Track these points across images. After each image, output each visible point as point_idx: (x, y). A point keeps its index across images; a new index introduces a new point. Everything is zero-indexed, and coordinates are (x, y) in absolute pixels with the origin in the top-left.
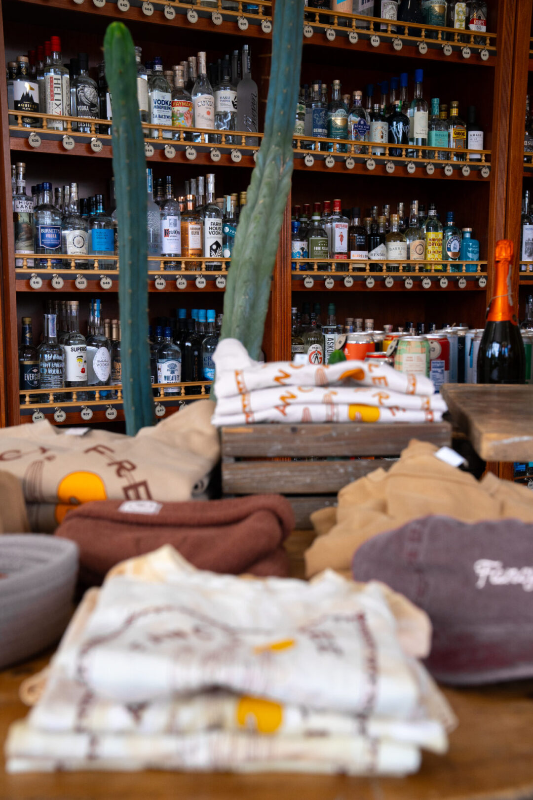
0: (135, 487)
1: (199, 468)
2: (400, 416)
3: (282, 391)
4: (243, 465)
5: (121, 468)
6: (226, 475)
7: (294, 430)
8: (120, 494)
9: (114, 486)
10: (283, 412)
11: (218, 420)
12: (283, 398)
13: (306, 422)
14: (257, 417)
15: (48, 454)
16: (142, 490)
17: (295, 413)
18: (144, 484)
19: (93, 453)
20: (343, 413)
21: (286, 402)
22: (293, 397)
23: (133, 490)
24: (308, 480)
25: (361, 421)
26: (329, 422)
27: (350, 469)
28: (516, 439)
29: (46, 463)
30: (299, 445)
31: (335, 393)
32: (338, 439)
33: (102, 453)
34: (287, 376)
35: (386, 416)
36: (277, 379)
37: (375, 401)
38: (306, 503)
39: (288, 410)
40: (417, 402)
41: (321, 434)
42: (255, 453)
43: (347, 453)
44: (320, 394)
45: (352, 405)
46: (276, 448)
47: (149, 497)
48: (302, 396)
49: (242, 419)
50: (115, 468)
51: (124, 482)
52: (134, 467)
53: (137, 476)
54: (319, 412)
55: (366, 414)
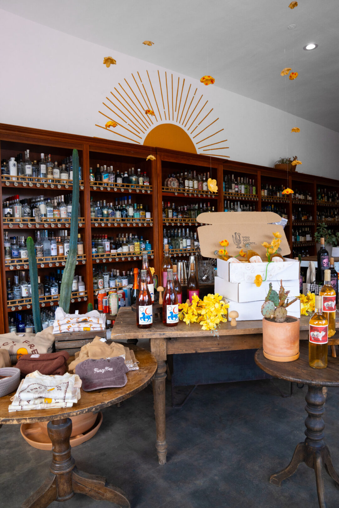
0: (34, 351)
1: (49, 344)
2: (95, 329)
3: (68, 325)
4: (60, 342)
5: (31, 346)
6: (56, 345)
7: (71, 334)
8: (31, 353)
9: (30, 351)
10: (69, 330)
11: (54, 333)
12: (68, 327)
13: (74, 332)
14: (63, 331)
15: (15, 343)
16: (36, 351)
17: (71, 330)
18: (36, 350)
19: (25, 343)
20: (82, 329)
21: (69, 328)
22: (71, 326)
23: (34, 352)
24: (75, 345)
25: (86, 331)
26: (79, 331)
27: (84, 342)
28: (118, 335)
29: (14, 346)
30: (72, 337)
31: (80, 325)
32: (81, 335)
33: (27, 343)
34: (70, 321)
35: (92, 329)
36: (67, 322)
37: (89, 326)
38: (75, 350)
39: (70, 329)
40: (99, 326)
41: (78, 334)
42: (62, 340)
43: (83, 338)
44: (77, 325)
45: (84, 327)
46: (67, 338)
47: (38, 353)
48: (73, 326)
49: (59, 332)
50: (30, 346)
51: (32, 350)
52: (34, 346)
53: (35, 348)
54: (77, 329)
55: (88, 329)
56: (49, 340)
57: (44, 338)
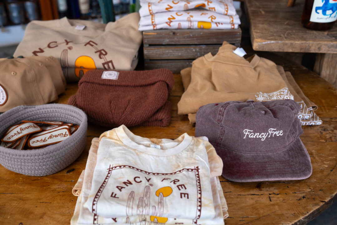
0: (107, 63)
1: (133, 50)
2: (220, 26)
3: (168, 15)
4: (152, 48)
5: (101, 53)
6: (145, 52)
7: (174, 33)
8: (102, 66)
9: (99, 63)
10: (169, 25)
11: (141, 29)
12: (169, 19)
13: (179, 28)
14: (158, 27)
15: (70, 45)
16: (110, 64)
17: (174, 25)
18: (111, 62)
19: (88, 46)
20: (195, 25)
21: (171, 20)
22: (174, 18)
23: (108, 66)
24: (180, 54)
25: (203, 29)
26: (189, 29)
27: (198, 50)
28: (269, 42)
29: (69, 50)
30: (176, 40)
31: (192, 16)
32: (193, 37)
33: (92, 45)
34: (171, 7)
35: (214, 26)
36: (167, 9)
37: (209, 20)
38: (179, 64)
39: (172, 24)
40: (228, 20)
41: (186, 35)
42: (157, 43)
43: (196, 43)
44: (185, 16)
45: (199, 22)
46: (167, 41)
47: (114, 69)
48: (178, 18)
49: (151, 28)
50: (98, 53)
51: (103, 61)
52: (106, 53)
53: (108, 58)
54: (185, 25)
55: (206, 26)
56: (131, 40)
57: (121, 37)
